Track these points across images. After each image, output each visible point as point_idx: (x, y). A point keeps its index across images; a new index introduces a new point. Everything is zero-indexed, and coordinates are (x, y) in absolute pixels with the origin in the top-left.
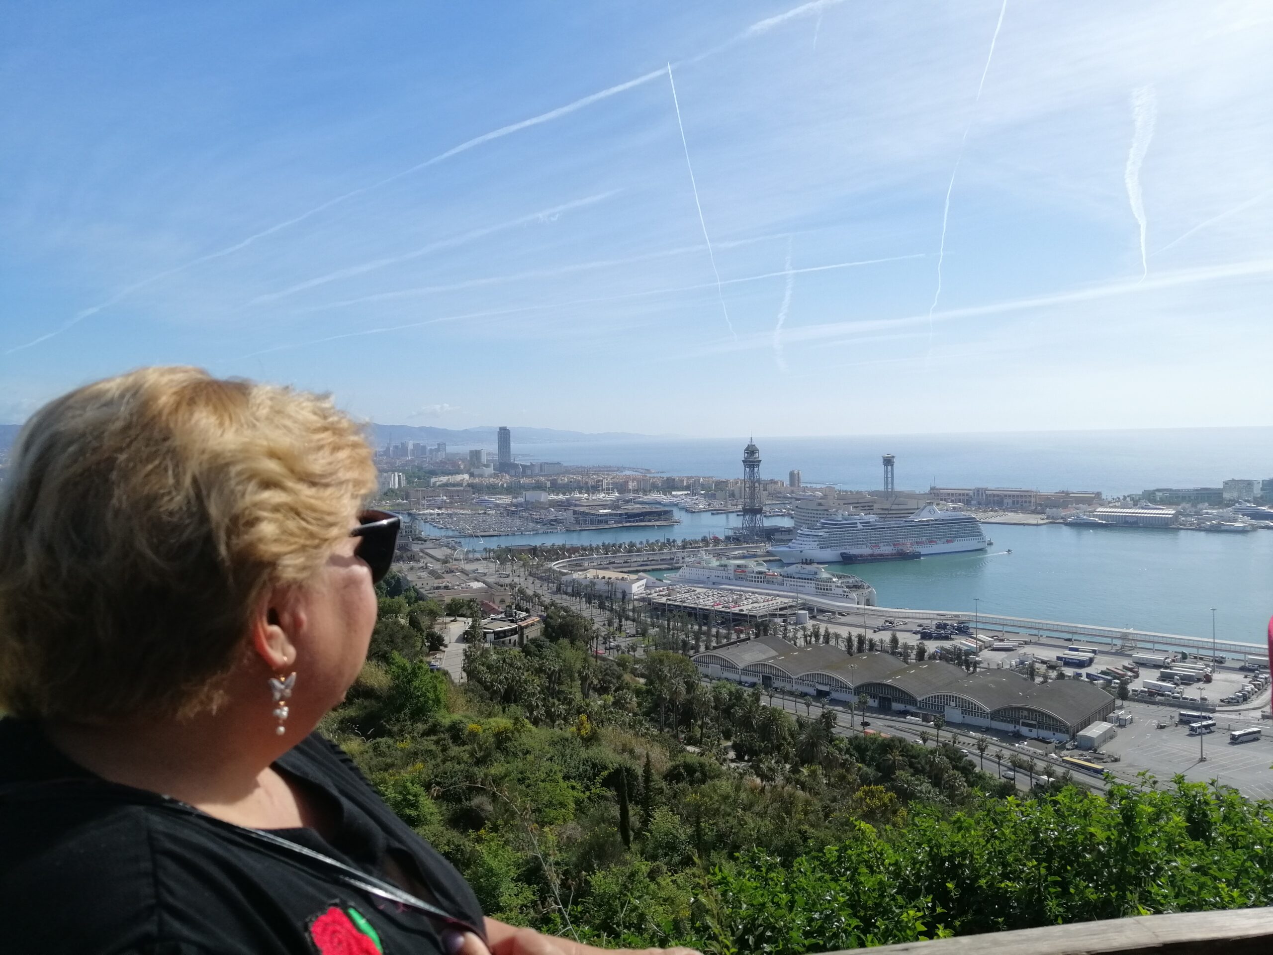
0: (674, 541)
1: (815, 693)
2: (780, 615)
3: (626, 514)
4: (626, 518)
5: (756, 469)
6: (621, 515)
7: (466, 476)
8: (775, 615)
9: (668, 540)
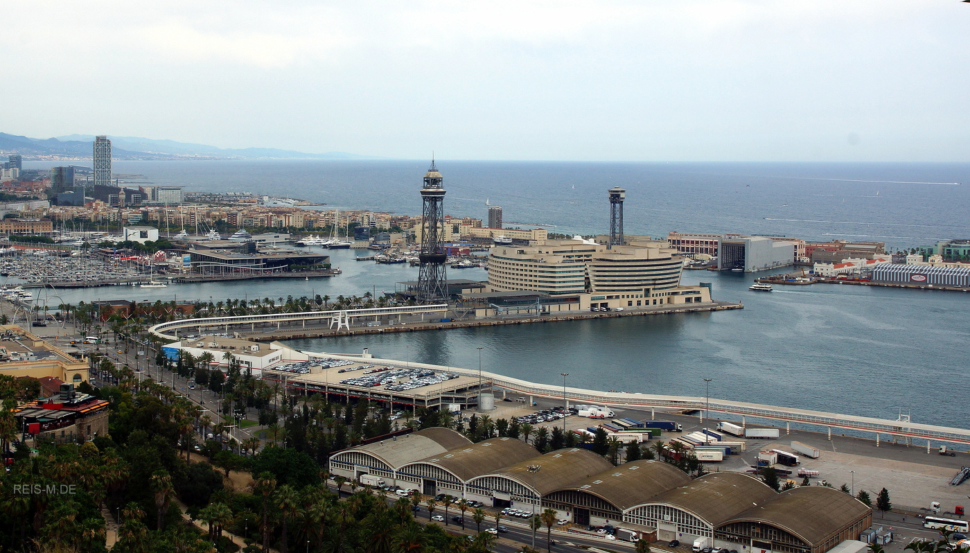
0: (326, 298)
1: (491, 503)
2: (457, 399)
3: (265, 260)
4: (264, 266)
5: (438, 204)
6: (258, 261)
7: (46, 204)
8: (449, 400)
9: (318, 297)
